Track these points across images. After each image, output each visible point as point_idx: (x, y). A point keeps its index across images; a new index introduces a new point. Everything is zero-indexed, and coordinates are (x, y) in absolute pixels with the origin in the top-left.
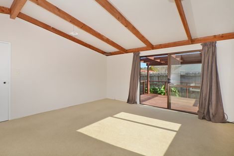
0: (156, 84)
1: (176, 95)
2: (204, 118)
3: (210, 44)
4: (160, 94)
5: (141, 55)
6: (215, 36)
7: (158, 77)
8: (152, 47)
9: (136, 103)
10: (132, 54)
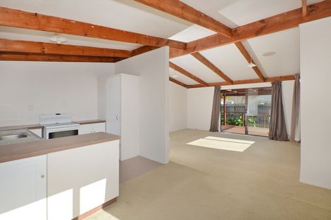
0: (232, 116)
1: (253, 126)
2: (273, 139)
3: (277, 82)
4: (237, 125)
5: (222, 89)
6: (281, 77)
7: (235, 107)
8: (232, 83)
9: (218, 131)
10: (213, 88)
